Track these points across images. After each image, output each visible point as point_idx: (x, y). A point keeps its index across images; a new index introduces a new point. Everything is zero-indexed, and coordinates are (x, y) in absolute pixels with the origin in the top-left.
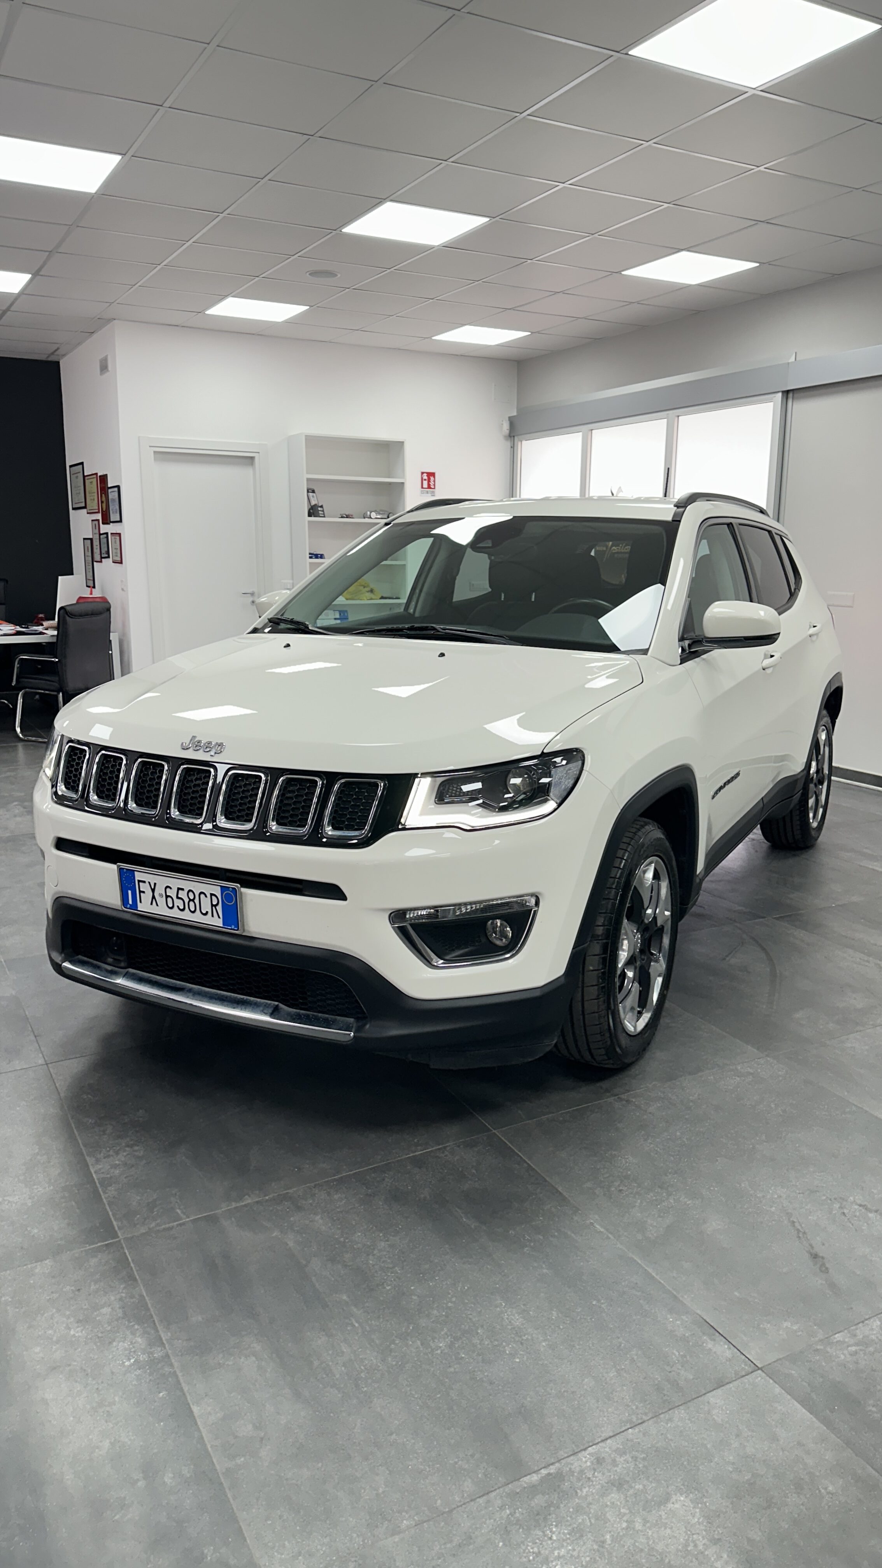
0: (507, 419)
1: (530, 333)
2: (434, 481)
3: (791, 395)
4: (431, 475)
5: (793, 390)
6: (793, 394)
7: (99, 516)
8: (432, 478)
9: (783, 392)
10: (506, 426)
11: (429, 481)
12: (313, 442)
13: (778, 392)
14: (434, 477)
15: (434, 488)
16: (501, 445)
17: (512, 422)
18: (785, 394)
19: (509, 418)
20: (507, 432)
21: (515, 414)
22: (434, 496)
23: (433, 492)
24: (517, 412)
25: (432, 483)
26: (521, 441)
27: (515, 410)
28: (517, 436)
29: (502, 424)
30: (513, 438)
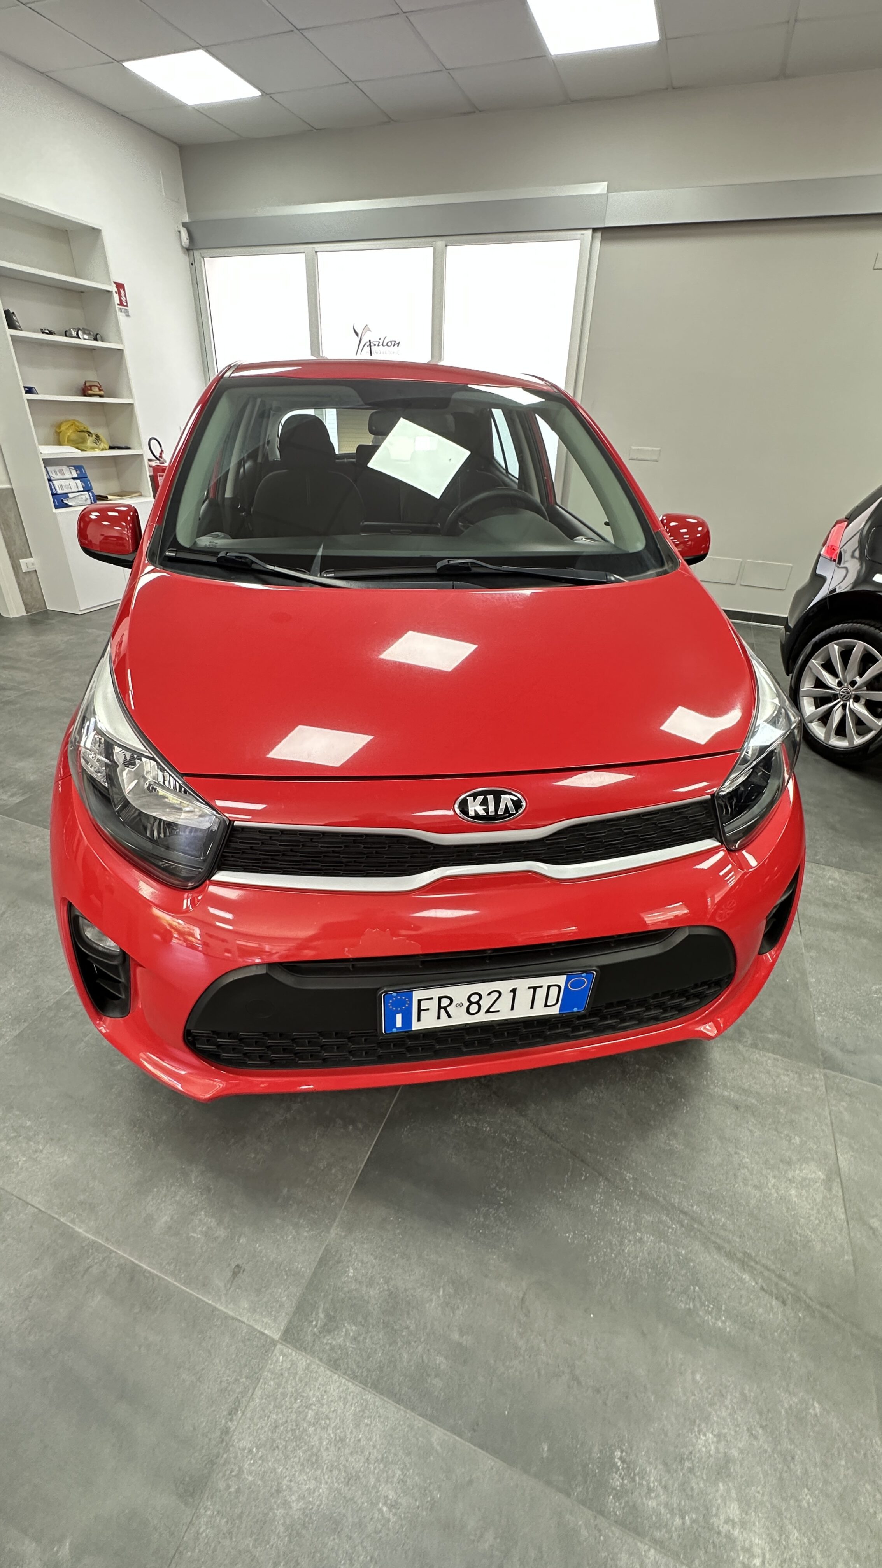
0: (183, 225)
2: (125, 296)
3: (599, 234)
4: (120, 286)
5: (603, 229)
6: (603, 232)
8: (122, 291)
9: (592, 229)
10: (184, 235)
11: (120, 296)
13: (586, 230)
14: (124, 291)
15: (127, 306)
16: (180, 261)
17: (188, 228)
18: (595, 232)
19: (185, 223)
20: (187, 242)
21: (188, 220)
22: (128, 316)
23: (127, 311)
24: (190, 218)
25: (123, 298)
26: (203, 257)
27: (187, 215)
28: (196, 249)
29: (179, 232)
30: (191, 252)
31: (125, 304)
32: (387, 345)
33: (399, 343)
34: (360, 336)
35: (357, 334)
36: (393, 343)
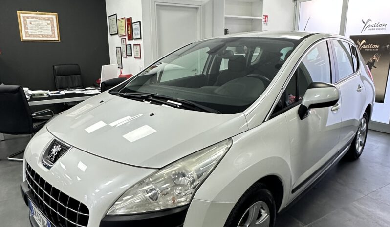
7: (126, 37)
11: (265, 19)
14: (268, 17)
16: (291, 4)
22: (266, 25)
26: (300, 3)
31: (267, 22)
32: (379, 26)
33: (385, 25)
35: (364, 23)
36: (383, 25)
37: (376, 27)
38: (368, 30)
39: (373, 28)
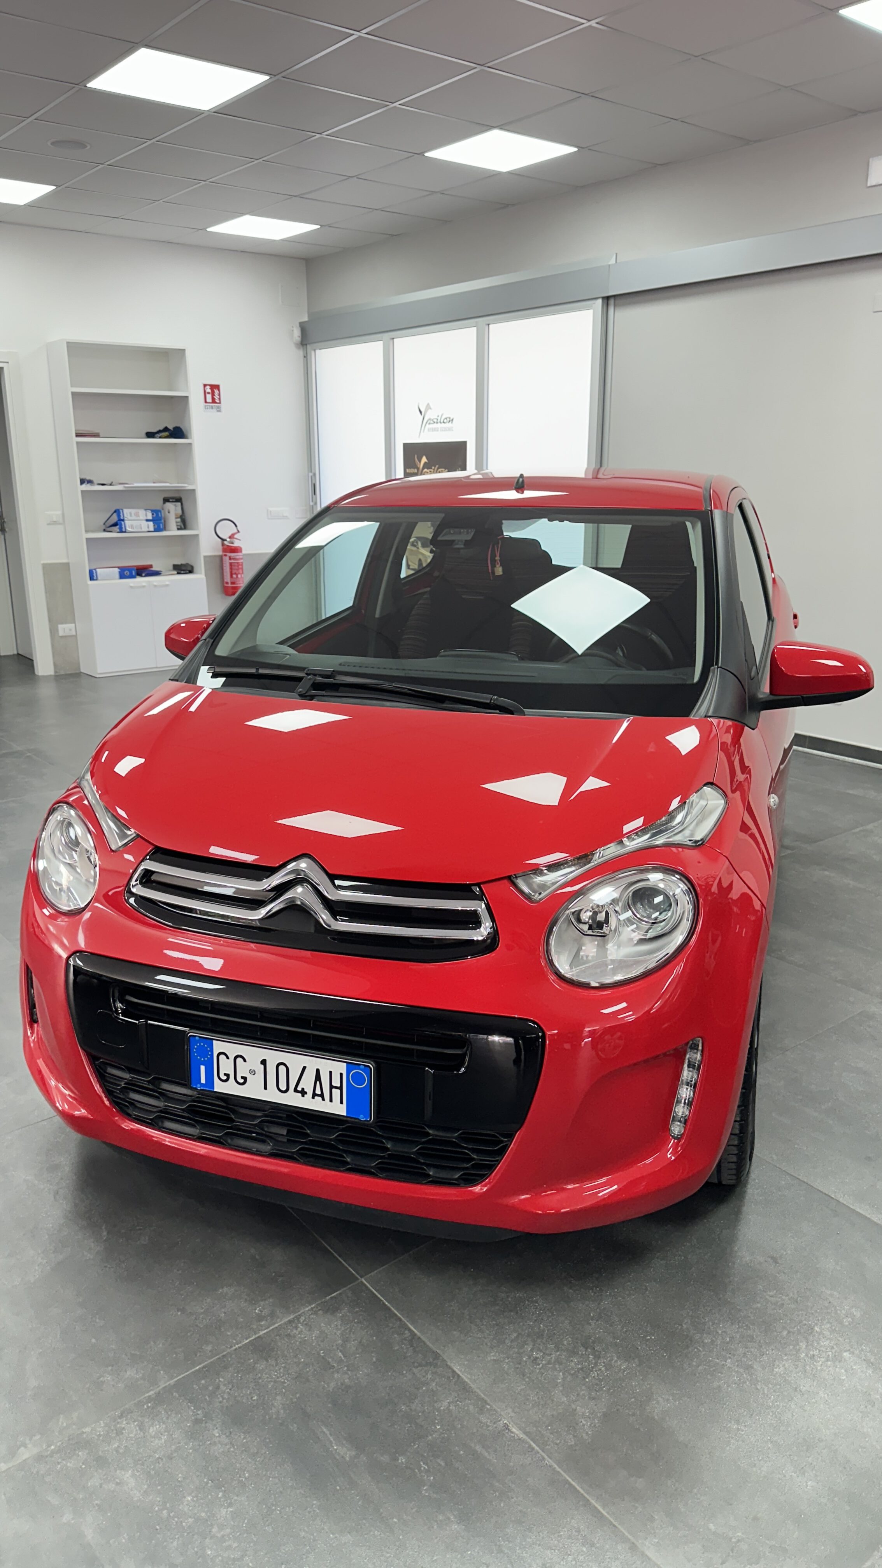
0: (298, 325)
1: (319, 227)
2: (219, 395)
3: (612, 301)
4: (215, 387)
5: (614, 296)
6: (615, 300)
8: (216, 391)
9: (603, 298)
10: (297, 333)
11: (213, 395)
12: (75, 349)
13: (597, 298)
14: (219, 390)
16: (292, 354)
17: (303, 328)
18: (606, 301)
19: (300, 323)
20: (299, 339)
21: (306, 319)
22: (220, 411)
23: (219, 408)
24: (309, 317)
25: (216, 397)
26: (315, 350)
27: (306, 315)
28: (309, 344)
29: (293, 330)
30: (305, 347)
31: (218, 401)
32: (444, 422)
33: (452, 420)
34: (423, 413)
35: (421, 412)
36: (448, 419)
37: (439, 425)
38: (429, 430)
39: (435, 425)
